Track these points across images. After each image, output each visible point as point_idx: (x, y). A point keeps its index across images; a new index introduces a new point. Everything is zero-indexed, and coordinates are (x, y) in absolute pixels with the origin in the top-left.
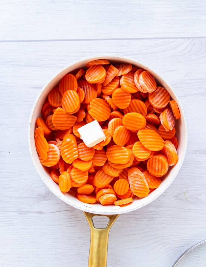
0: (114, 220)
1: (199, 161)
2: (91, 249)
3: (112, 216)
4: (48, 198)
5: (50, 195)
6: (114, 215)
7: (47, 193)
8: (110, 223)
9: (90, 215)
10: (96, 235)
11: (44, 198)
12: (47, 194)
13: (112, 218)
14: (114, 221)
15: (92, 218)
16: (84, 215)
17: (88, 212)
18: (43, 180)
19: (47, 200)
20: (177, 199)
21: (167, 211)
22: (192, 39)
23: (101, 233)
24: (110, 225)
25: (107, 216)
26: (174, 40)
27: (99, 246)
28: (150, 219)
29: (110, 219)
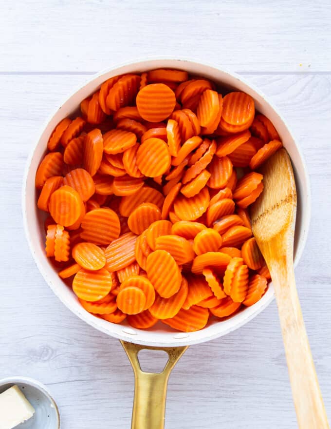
0: (177, 357)
1: (320, 297)
2: (135, 408)
3: (174, 349)
4: (46, 358)
5: (50, 351)
7: (44, 348)
8: (170, 362)
9: (133, 348)
10: (144, 384)
11: (39, 358)
12: (45, 350)
13: (174, 352)
14: (177, 359)
15: (137, 353)
16: (122, 348)
17: (130, 341)
18: (49, 285)
19: (45, 361)
20: (280, 364)
21: (261, 385)
22: (312, 76)
23: (153, 381)
24: (171, 367)
25: (165, 350)
26: (278, 76)
27: (150, 404)
28: (229, 400)
29: (170, 355)
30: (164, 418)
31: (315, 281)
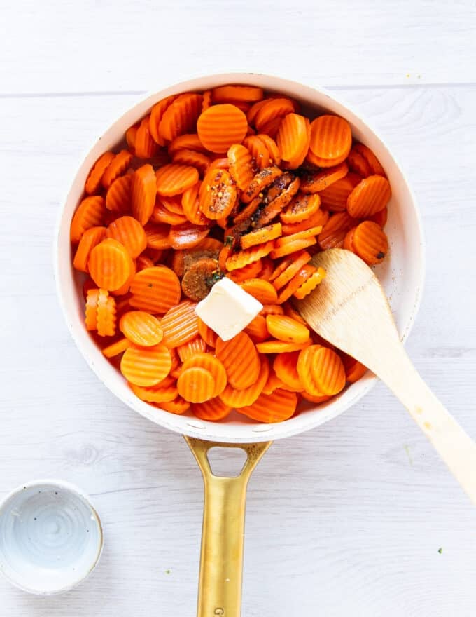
0: (258, 456)
2: (206, 524)
3: (254, 446)
4: (89, 461)
5: (94, 452)
6: (257, 444)
7: (87, 449)
8: (249, 462)
9: (201, 445)
10: (216, 492)
11: (80, 461)
12: (88, 451)
13: (253, 450)
14: (259, 459)
15: (206, 452)
16: (186, 446)
17: (197, 437)
18: (91, 366)
21: (367, 489)
22: (423, 90)
23: (228, 487)
24: (250, 469)
25: (242, 447)
26: (379, 91)
27: (225, 517)
29: (249, 453)
30: (242, 535)
31: (433, 354)
